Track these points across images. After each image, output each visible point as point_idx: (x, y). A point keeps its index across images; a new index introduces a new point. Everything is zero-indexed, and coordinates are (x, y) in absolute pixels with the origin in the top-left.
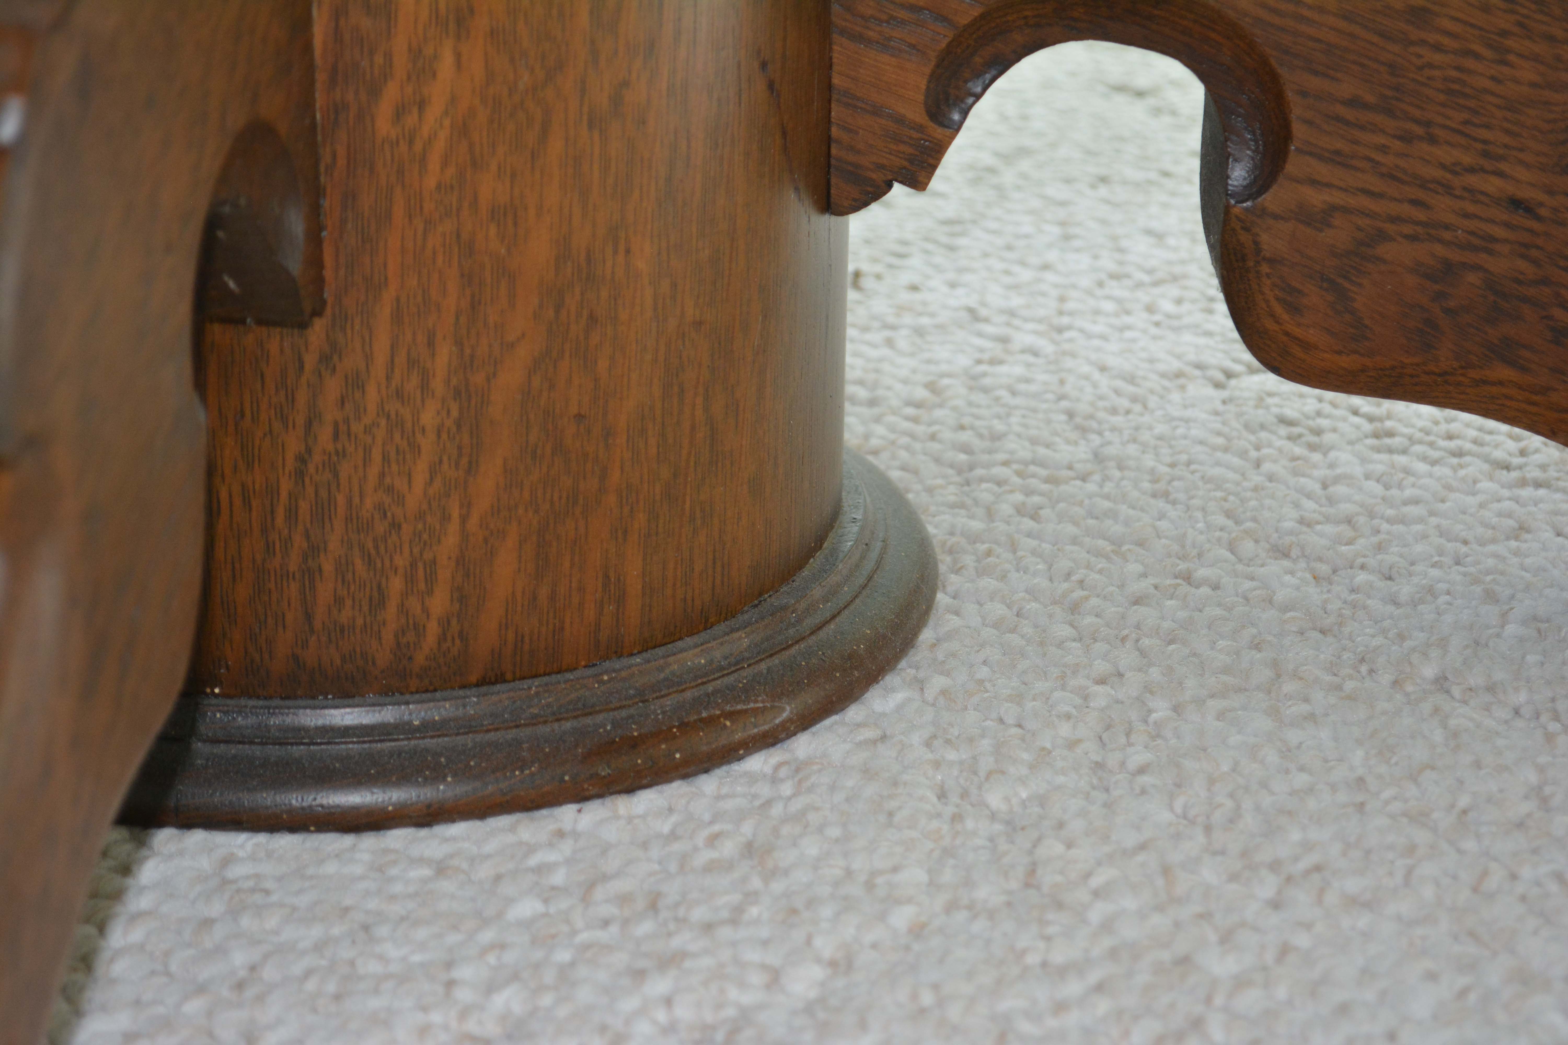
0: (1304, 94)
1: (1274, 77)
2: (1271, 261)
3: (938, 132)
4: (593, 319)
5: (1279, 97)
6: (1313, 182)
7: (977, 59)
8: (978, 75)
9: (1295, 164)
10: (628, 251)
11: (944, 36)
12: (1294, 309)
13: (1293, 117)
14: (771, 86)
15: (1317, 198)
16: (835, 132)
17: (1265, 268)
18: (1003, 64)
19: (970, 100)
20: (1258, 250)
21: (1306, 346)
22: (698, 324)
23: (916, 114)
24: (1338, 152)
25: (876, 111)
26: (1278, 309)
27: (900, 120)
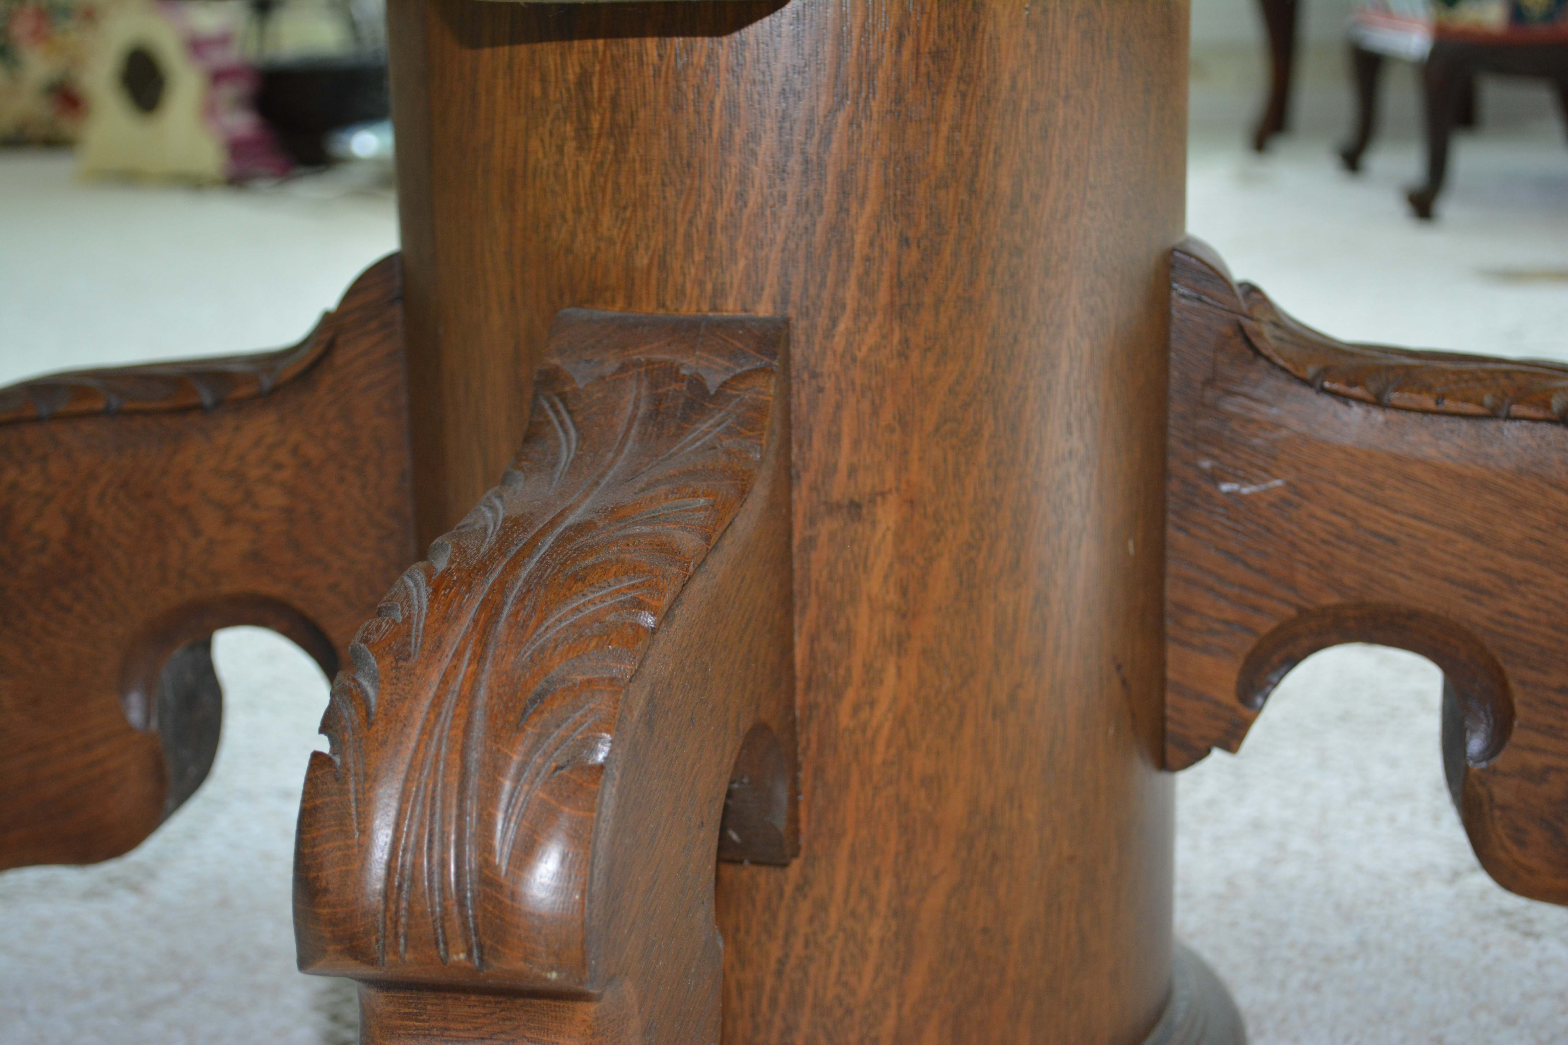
0: (1523, 683)
1: (1500, 671)
2: (1503, 808)
3: (1246, 712)
4: (995, 858)
5: (1504, 685)
6: (1533, 749)
7: (1275, 659)
8: (1274, 669)
9: (1517, 736)
10: (1021, 807)
11: (1249, 643)
12: (1521, 843)
13: (1516, 700)
14: (1124, 682)
15: (1536, 761)
16: (1169, 712)
17: (1497, 813)
18: (1292, 662)
19: (1269, 688)
20: (1491, 798)
21: (1531, 871)
22: (1072, 859)
23: (1229, 698)
24: (1551, 727)
25: (1199, 697)
26: (1508, 843)
27: (1217, 703)
